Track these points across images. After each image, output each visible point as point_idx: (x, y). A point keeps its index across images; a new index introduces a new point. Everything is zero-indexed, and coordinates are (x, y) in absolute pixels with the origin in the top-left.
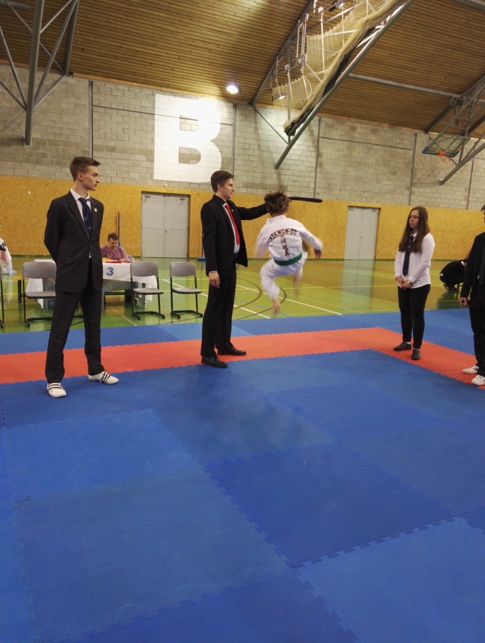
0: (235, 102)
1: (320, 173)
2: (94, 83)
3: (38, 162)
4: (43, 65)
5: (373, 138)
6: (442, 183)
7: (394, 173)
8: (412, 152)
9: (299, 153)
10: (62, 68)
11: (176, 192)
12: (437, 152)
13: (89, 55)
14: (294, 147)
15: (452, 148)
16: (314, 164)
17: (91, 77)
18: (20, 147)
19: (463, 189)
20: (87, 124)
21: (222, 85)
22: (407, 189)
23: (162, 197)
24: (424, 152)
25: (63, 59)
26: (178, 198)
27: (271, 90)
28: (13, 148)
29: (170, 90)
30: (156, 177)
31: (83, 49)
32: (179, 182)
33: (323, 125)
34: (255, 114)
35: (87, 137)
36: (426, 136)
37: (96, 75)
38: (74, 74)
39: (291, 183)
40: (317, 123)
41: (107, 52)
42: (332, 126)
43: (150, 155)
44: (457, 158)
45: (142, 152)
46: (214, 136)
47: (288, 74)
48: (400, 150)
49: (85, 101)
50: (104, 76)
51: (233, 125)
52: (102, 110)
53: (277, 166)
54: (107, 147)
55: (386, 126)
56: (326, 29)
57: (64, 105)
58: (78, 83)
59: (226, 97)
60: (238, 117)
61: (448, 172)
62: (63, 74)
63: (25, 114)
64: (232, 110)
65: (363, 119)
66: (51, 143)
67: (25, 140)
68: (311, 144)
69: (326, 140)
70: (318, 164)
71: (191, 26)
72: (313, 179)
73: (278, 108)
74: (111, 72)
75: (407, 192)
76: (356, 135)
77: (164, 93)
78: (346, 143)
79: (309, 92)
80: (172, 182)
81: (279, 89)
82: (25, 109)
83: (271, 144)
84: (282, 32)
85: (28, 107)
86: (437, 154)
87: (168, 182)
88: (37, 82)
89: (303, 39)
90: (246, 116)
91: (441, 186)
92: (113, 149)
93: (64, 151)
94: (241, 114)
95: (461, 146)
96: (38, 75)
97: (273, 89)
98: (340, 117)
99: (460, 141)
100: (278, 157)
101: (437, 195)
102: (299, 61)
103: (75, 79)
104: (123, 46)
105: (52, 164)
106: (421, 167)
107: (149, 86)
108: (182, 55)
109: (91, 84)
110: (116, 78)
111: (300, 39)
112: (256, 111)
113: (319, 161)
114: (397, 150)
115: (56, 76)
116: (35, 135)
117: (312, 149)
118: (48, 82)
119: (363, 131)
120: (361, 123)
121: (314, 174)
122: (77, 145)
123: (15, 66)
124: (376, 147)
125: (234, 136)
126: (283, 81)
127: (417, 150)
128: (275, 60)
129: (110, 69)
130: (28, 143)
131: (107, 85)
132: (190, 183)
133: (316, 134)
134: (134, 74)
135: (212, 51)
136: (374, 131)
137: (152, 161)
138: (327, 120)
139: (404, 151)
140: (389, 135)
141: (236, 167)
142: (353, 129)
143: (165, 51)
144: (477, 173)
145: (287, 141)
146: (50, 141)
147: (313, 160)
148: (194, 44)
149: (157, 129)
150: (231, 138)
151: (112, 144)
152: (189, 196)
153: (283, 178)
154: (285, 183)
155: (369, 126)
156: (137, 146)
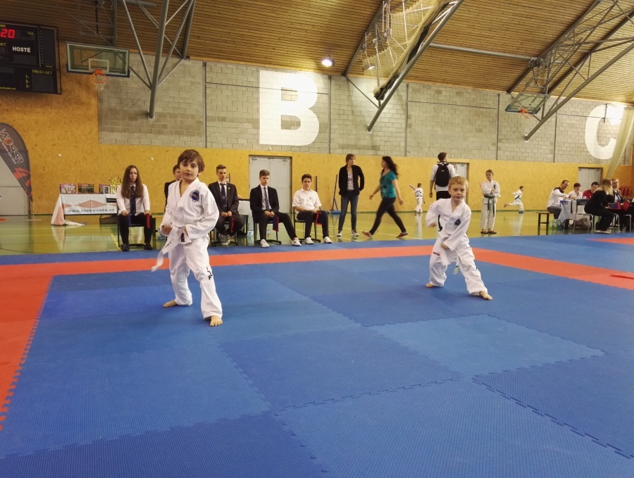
0: (330, 74)
1: (410, 132)
2: (207, 64)
3: (160, 133)
4: (166, 51)
5: (458, 100)
6: (527, 138)
7: (480, 131)
8: (496, 111)
9: (389, 116)
10: (181, 53)
11: (279, 155)
12: (519, 109)
13: (203, 41)
14: (384, 111)
15: (534, 105)
16: (404, 126)
17: (204, 59)
18: (145, 120)
19: (548, 143)
20: (201, 98)
21: (317, 60)
22: (494, 144)
23: (267, 159)
24: (506, 110)
25: (181, 45)
26: (281, 160)
27: (361, 62)
28: (139, 121)
29: (273, 66)
30: (262, 142)
31: (198, 37)
32: (281, 146)
33: (410, 90)
34: (348, 83)
35: (201, 110)
36: (509, 96)
37: (208, 57)
38: (191, 57)
39: (383, 143)
40: (405, 89)
41: (218, 38)
42: (419, 91)
43: (255, 123)
44: (539, 115)
45: (248, 121)
46: (312, 105)
47: (376, 47)
48: (484, 110)
49: (199, 79)
50: (215, 58)
51: (329, 94)
52: (214, 86)
53: (370, 128)
54: (218, 118)
55: (470, 89)
56: (407, 7)
57: (182, 84)
58: (193, 65)
59: (321, 70)
60: (333, 87)
61: (532, 128)
62: (182, 58)
63: (150, 92)
64: (327, 81)
65: (447, 83)
66: (172, 116)
67: (149, 114)
68: (400, 108)
69: (413, 104)
70: (408, 126)
71: (290, 12)
72: (403, 139)
73: (369, 77)
74: (221, 54)
75: (494, 148)
76: (441, 98)
77: (267, 69)
78: (432, 105)
79: (395, 61)
80: (275, 146)
81: (368, 60)
82: (150, 88)
83: (363, 109)
84: (368, 12)
85: (152, 87)
86: (519, 112)
87: (272, 146)
88: (160, 66)
89: (388, 16)
90: (340, 85)
91: (526, 141)
92: (224, 119)
93: (181, 122)
94: (336, 84)
95: (542, 104)
96: (162, 60)
97: (363, 61)
98: (426, 83)
99: (542, 99)
100: (369, 120)
101: (523, 150)
102: (385, 34)
103: (191, 61)
104: (232, 31)
105: (171, 133)
106: (506, 124)
107: (255, 64)
108: (282, 36)
109: (205, 65)
110: (226, 59)
111: (385, 18)
112: (348, 80)
113: (408, 123)
114: (481, 110)
115: (175, 60)
116: (157, 109)
117: (401, 112)
118: (169, 65)
119: (447, 94)
120: (445, 87)
121: (404, 134)
122: (193, 117)
123: (144, 54)
124: (460, 107)
125: (330, 103)
126: (372, 53)
127: (500, 109)
128: (364, 35)
129: (221, 51)
130: (151, 117)
131: (219, 65)
132: (292, 147)
133: (404, 98)
134: (241, 54)
135: (308, 31)
136: (458, 94)
137: (257, 127)
138: (414, 85)
139: (488, 110)
140: (473, 96)
141: (332, 130)
142: (439, 92)
143: (267, 33)
144: (561, 128)
145: (378, 105)
146: (170, 114)
147: (403, 122)
148: (293, 26)
149: (261, 100)
150: (327, 106)
151: (223, 115)
152: (291, 158)
153: (375, 138)
154: (378, 144)
155: (454, 90)
156: (245, 116)
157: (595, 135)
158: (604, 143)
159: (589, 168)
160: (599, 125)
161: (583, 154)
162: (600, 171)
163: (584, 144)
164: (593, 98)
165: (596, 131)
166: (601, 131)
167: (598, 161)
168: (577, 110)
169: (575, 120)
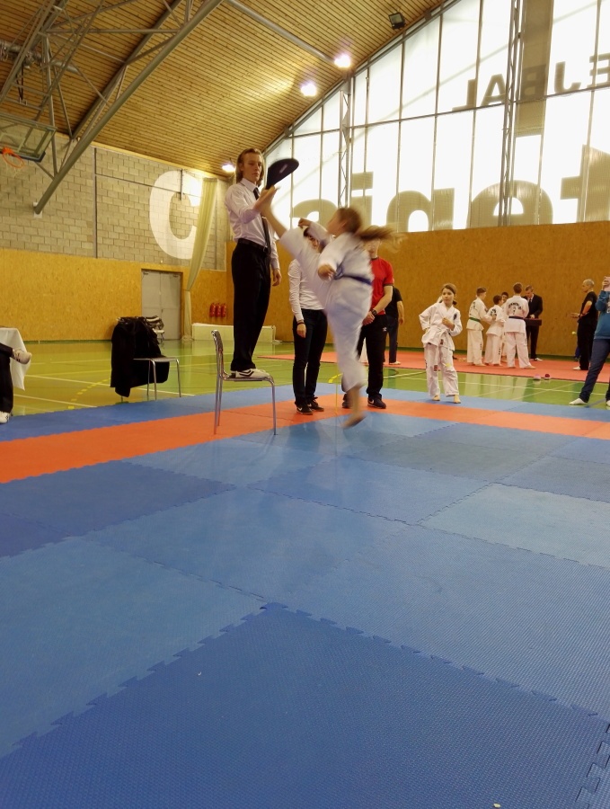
6: (38, 210)
12: (2, 147)
19: (83, 223)
61: (42, 191)
86: (1, 152)
91: (36, 216)
101: (32, 231)
144: (106, 200)
157: (167, 217)
158: (182, 233)
159: (161, 272)
160: (172, 203)
161: (147, 247)
162: (179, 277)
163: (149, 230)
164: (159, 157)
165: (167, 212)
166: (176, 213)
167: (174, 261)
168: (134, 172)
169: (130, 190)
